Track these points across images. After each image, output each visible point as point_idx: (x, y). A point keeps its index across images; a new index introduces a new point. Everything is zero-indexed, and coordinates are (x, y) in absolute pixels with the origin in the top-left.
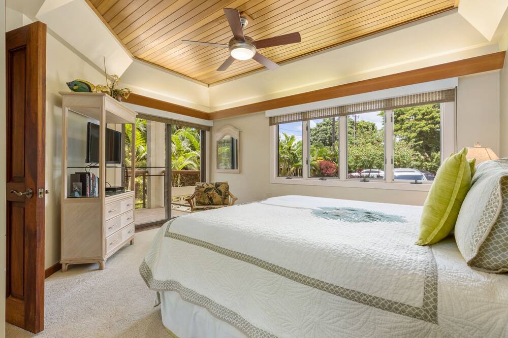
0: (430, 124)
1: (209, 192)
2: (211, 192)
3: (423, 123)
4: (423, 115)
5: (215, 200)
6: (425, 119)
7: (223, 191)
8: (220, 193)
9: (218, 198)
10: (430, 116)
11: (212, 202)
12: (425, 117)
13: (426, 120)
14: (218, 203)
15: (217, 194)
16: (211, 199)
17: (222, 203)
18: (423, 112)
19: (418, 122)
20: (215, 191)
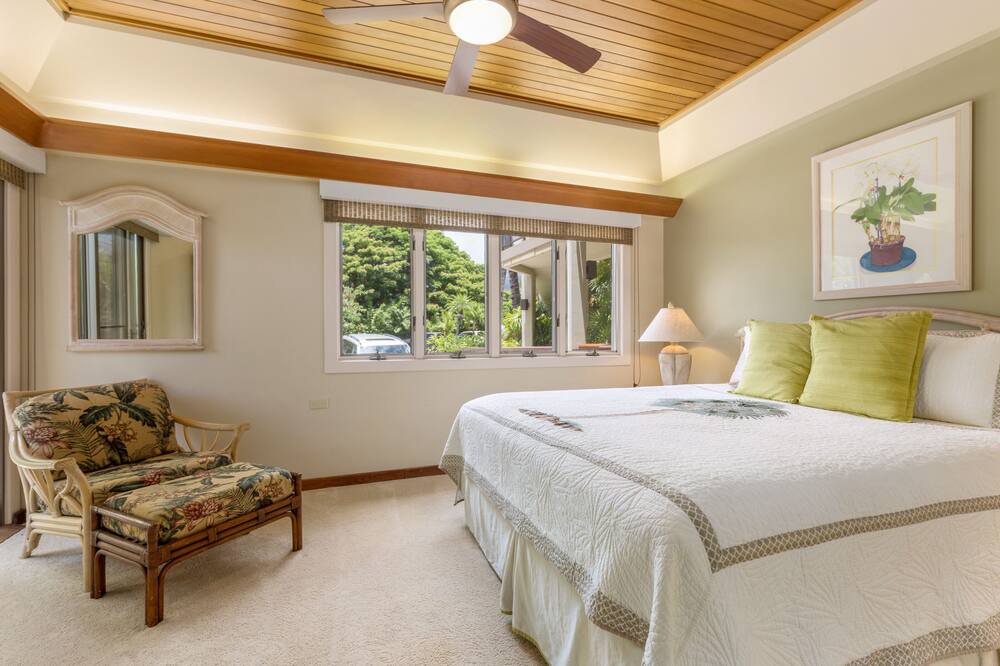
0: (366, 262)
1: (102, 423)
2: (114, 420)
3: (356, 260)
4: (356, 245)
5: (131, 448)
6: (358, 253)
7: (154, 410)
8: (147, 418)
9: (141, 437)
10: (366, 250)
11: (123, 452)
12: (359, 251)
13: (363, 255)
14: (147, 452)
15: (136, 425)
16: (116, 445)
17: (158, 451)
18: (356, 241)
19: (350, 258)
20: (125, 417)
